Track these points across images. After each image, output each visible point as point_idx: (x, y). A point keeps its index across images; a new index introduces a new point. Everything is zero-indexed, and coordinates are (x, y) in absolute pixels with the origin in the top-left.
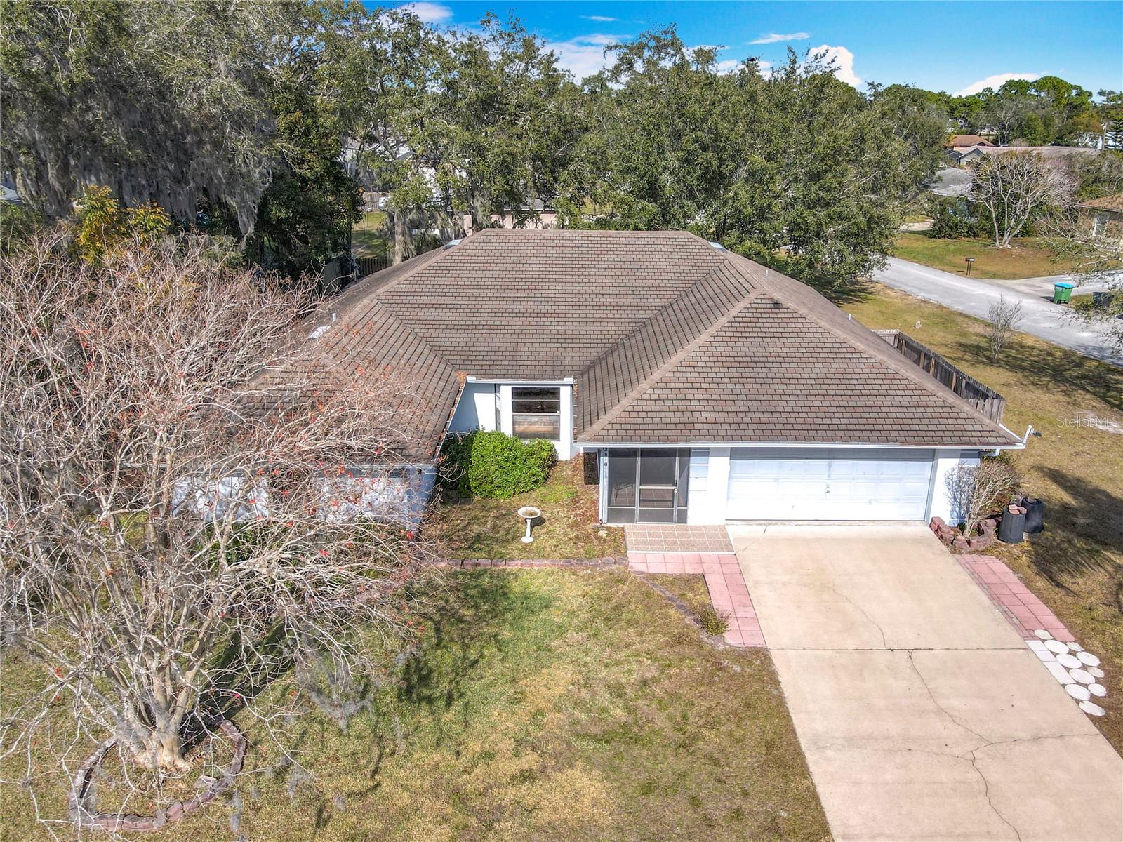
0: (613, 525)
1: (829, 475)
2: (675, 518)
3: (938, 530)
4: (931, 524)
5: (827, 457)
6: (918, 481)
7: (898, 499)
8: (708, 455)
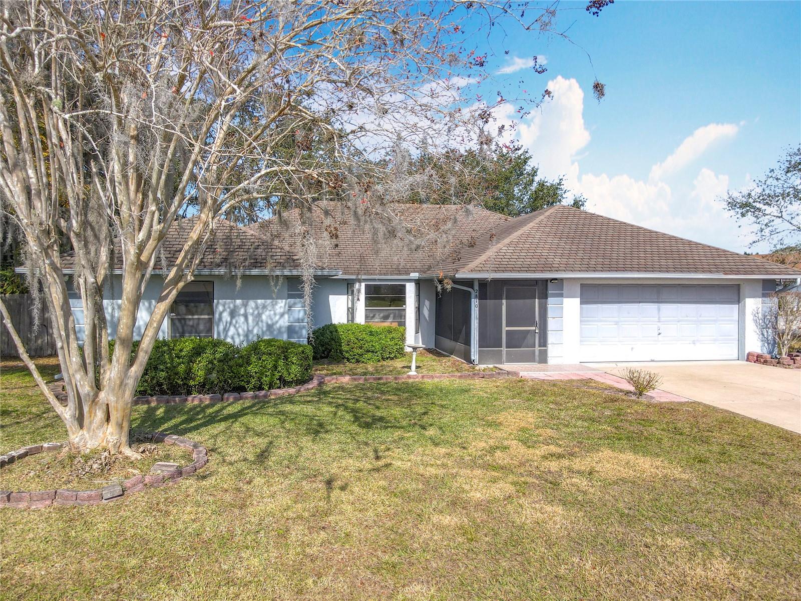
0: (484, 366)
1: (659, 318)
2: (537, 358)
3: (758, 359)
4: (748, 358)
5: (656, 300)
6: (729, 322)
7: (715, 340)
8: (563, 297)
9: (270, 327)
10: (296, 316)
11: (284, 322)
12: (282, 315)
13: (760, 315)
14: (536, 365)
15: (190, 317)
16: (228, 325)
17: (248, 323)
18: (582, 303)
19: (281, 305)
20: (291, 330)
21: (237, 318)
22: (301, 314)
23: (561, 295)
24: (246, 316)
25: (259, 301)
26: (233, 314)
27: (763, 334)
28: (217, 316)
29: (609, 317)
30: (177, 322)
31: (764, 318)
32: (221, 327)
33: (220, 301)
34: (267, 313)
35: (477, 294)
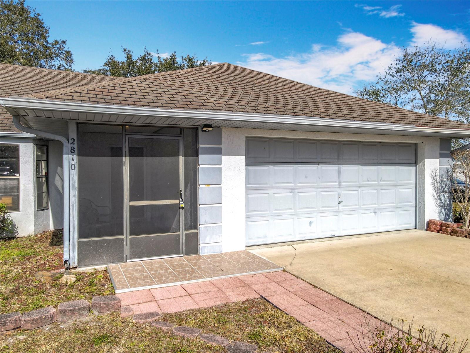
0: (88, 269)
1: (340, 182)
2: (182, 247)
3: (442, 228)
4: (428, 227)
5: (336, 161)
6: (406, 187)
7: (395, 208)
8: (221, 153)
13: (438, 178)
14: (178, 258)
18: (248, 163)
23: (218, 151)
27: (440, 199)
29: (283, 183)
31: (442, 181)
35: (75, 146)
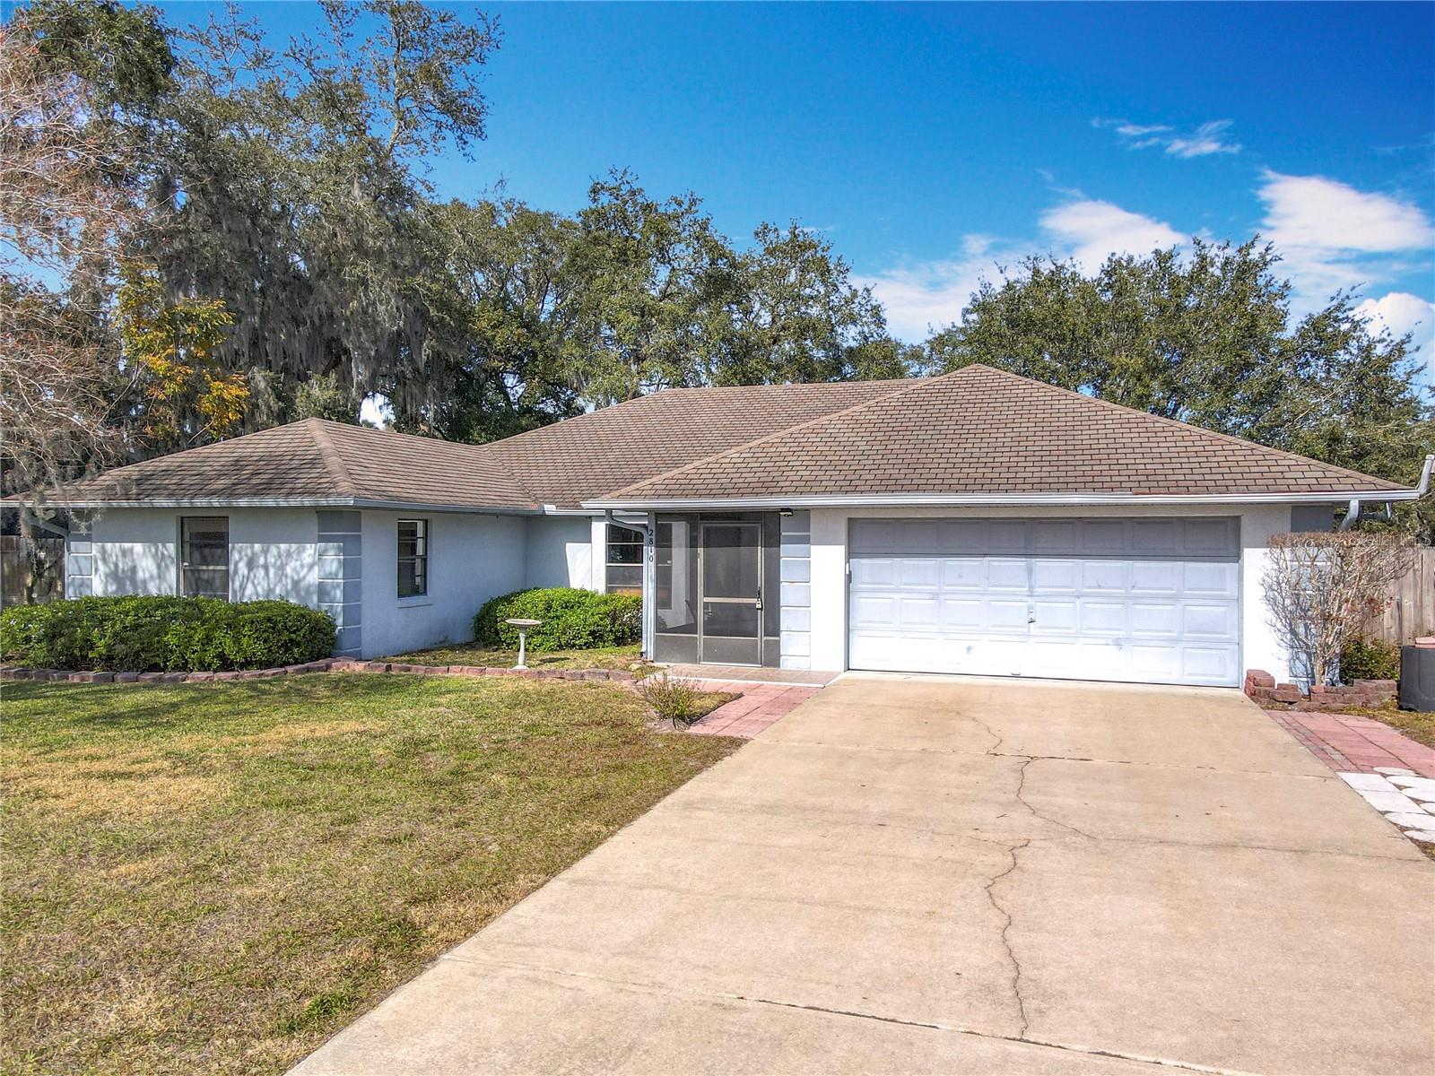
1: (1031, 587)
2: (761, 656)
4: (1247, 684)
5: (1023, 551)
8: (809, 543)
9: (296, 583)
10: (328, 569)
11: (313, 578)
12: (311, 567)
13: (1285, 587)
15: (204, 568)
16: (245, 580)
17: (268, 578)
19: (310, 551)
20: (322, 591)
21: (255, 570)
22: (335, 566)
23: (806, 540)
24: (266, 567)
25: (283, 546)
26: (251, 565)
28: (232, 567)
29: (919, 584)
30: (189, 574)
31: (1298, 595)
32: (237, 584)
33: (236, 545)
34: (292, 564)
35: (654, 537)
